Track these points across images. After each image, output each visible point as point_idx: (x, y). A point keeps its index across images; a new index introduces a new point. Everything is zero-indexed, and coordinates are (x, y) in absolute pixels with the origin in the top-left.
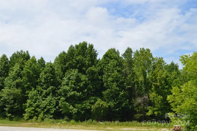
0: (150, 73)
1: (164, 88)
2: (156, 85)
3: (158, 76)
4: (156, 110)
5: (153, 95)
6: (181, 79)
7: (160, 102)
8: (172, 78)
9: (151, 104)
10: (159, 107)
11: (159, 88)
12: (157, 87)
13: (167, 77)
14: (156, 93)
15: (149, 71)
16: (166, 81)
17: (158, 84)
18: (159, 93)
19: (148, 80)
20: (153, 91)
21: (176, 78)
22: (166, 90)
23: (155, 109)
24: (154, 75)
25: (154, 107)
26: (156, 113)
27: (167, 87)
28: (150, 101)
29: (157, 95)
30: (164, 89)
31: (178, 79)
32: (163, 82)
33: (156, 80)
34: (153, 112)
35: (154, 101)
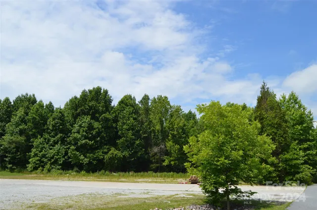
0: (167, 122)
1: (180, 137)
2: (173, 134)
3: (176, 124)
4: (172, 160)
5: (169, 144)
6: (199, 128)
7: (176, 151)
8: (189, 127)
9: (168, 153)
10: (176, 156)
11: (176, 137)
12: (174, 136)
13: (184, 125)
14: (173, 142)
15: (166, 120)
16: (183, 129)
17: (175, 133)
18: (176, 142)
19: (165, 128)
20: (169, 141)
21: (193, 127)
22: (183, 139)
23: (171, 159)
24: (171, 124)
25: (170, 157)
26: (172, 163)
27: (184, 136)
28: (167, 150)
29: (174, 144)
30: (181, 138)
31: (195, 128)
32: (180, 131)
33: (174, 129)
34: (170, 162)
35: (171, 150)
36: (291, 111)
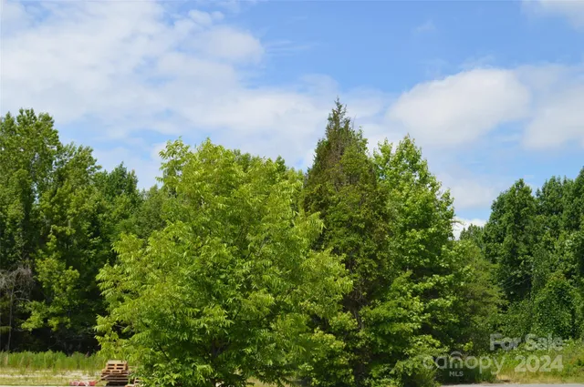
0: (46, 195)
1: (85, 245)
2: (63, 232)
3: (72, 204)
4: (53, 315)
5: (47, 264)
6: (142, 220)
7: (69, 288)
8: (113, 215)
9: (39, 293)
10: (66, 302)
11: (69, 243)
12: (62, 238)
13: (100, 209)
14: (60, 259)
15: (42, 188)
16: (94, 222)
17: (69, 230)
18: (69, 258)
19: (37, 214)
20: (49, 254)
21: (126, 217)
22: (93, 252)
23: (51, 309)
24: (58, 201)
25: (48, 304)
26: (53, 322)
27: (96, 241)
28: (39, 284)
29: (63, 265)
30: (85, 248)
31: (132, 219)
32: (86, 225)
33: (64, 218)
34: (45, 320)
35: (50, 284)
36: (401, 190)
